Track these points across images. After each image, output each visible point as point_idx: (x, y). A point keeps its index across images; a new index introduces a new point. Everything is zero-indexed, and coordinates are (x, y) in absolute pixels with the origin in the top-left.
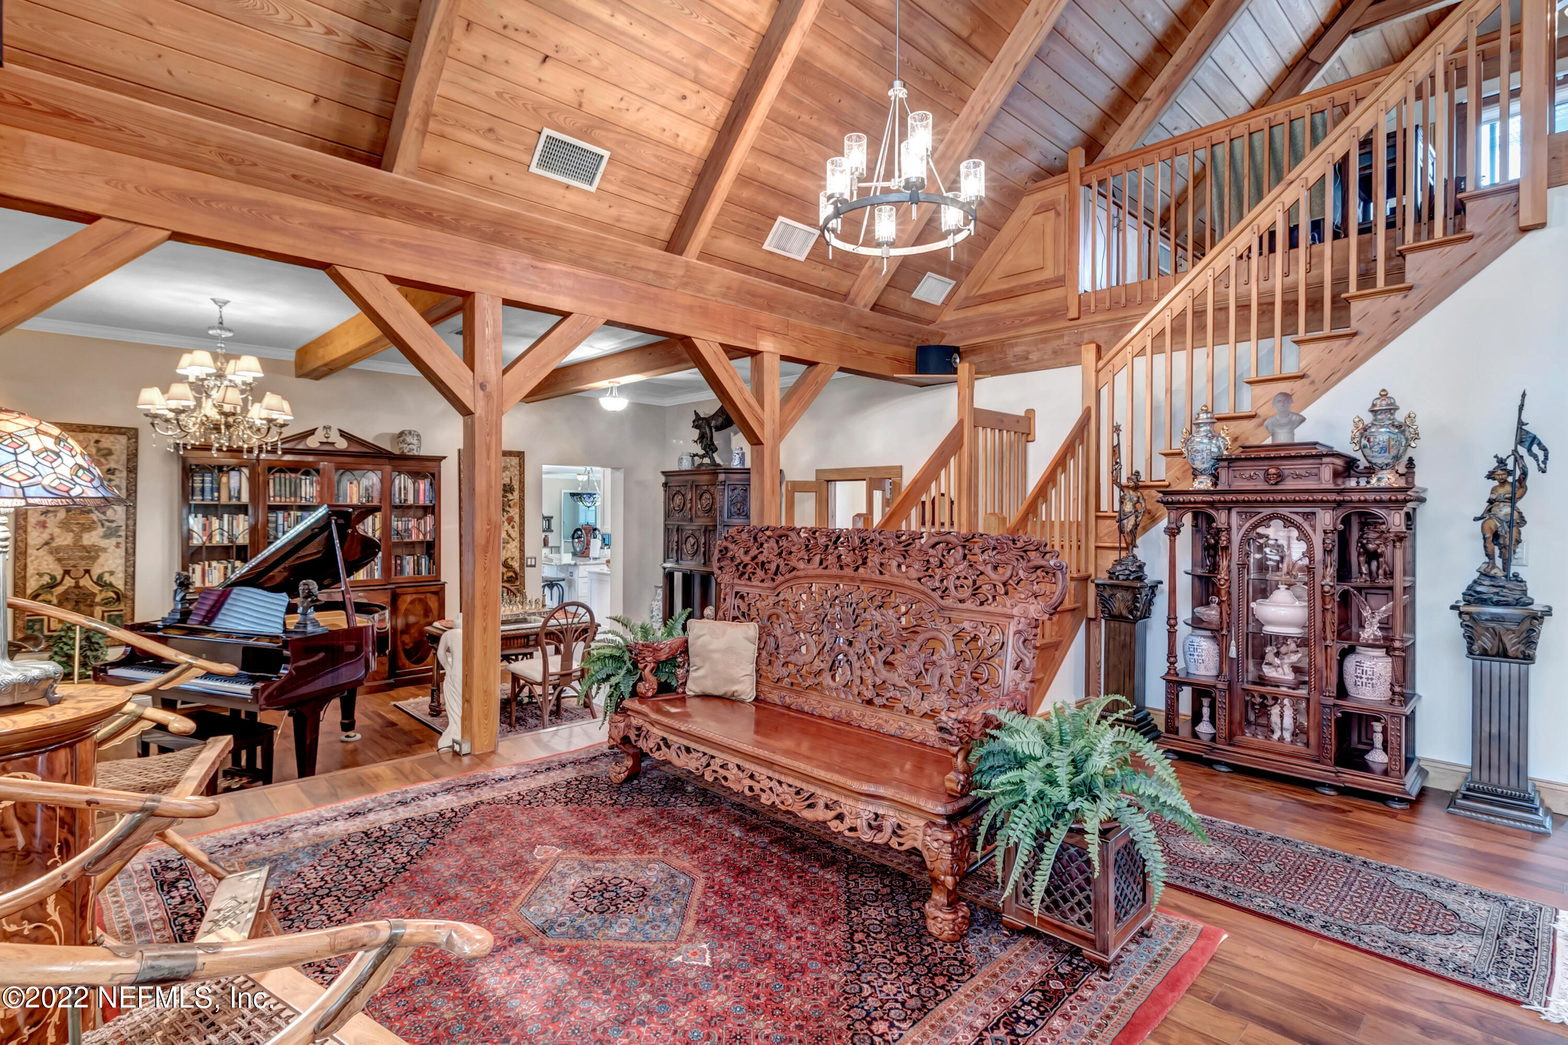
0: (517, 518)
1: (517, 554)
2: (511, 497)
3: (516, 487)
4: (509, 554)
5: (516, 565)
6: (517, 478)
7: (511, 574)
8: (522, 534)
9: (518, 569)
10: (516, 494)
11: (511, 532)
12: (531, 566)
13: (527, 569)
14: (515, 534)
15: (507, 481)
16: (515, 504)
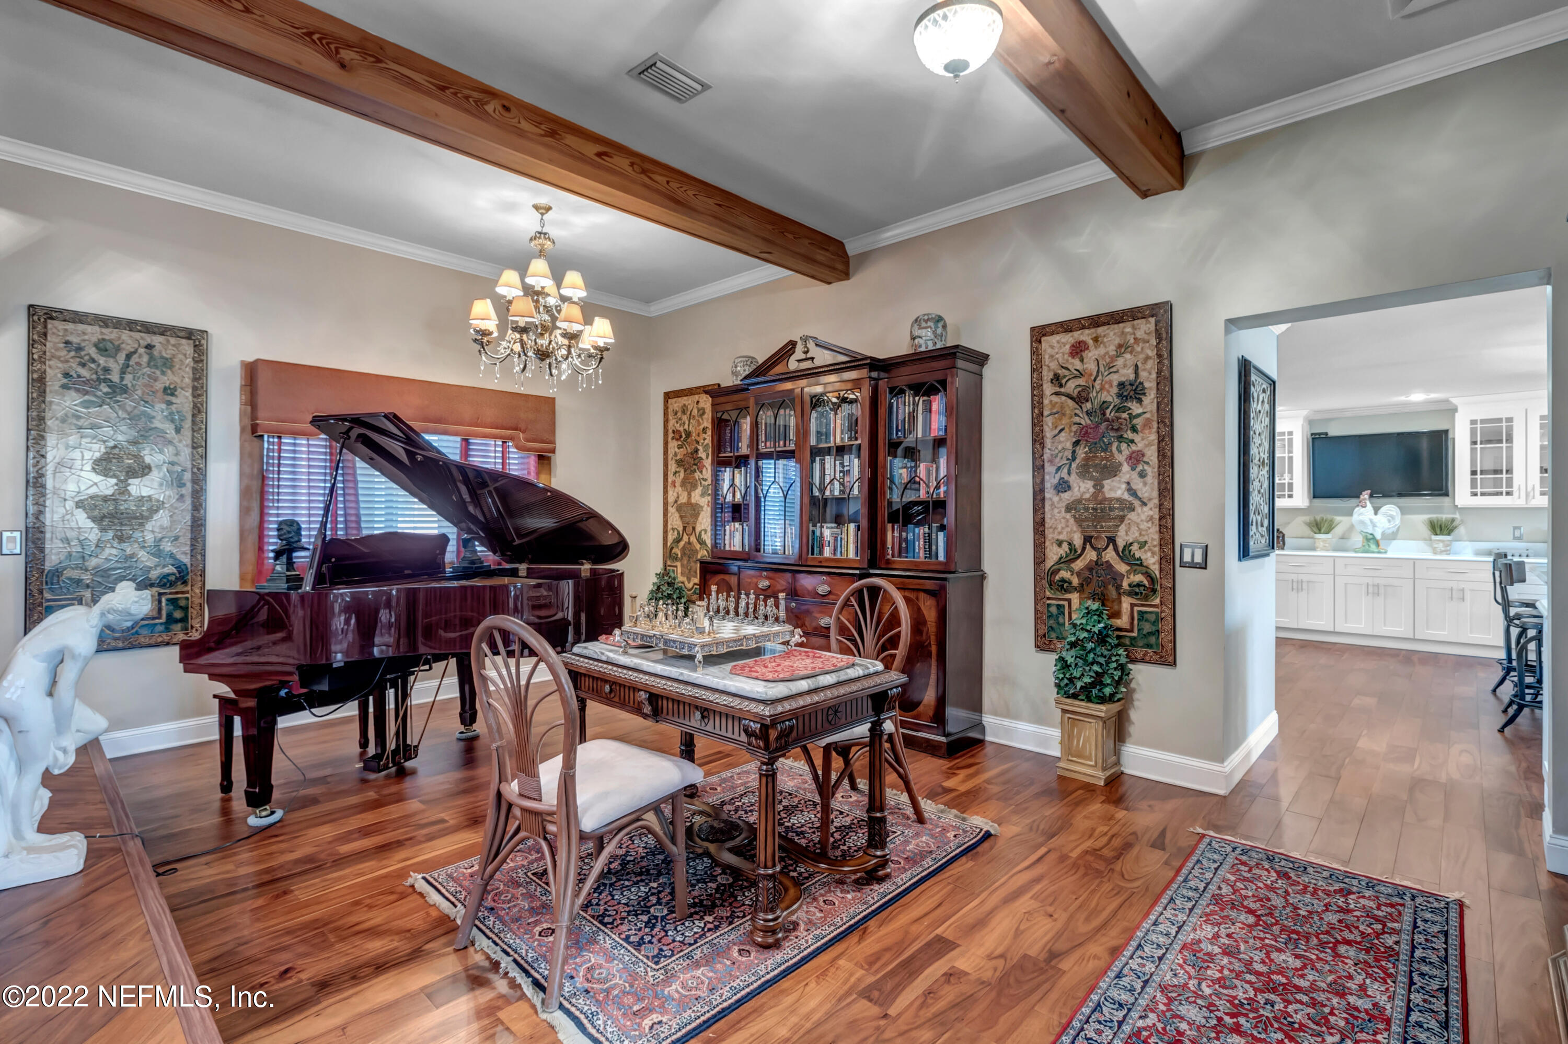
0: (1152, 455)
1: (1153, 535)
2: (1136, 408)
3: (1150, 384)
4: (1133, 535)
5: (1152, 561)
6: (1152, 365)
7: (1139, 578)
8: (1167, 490)
9: (1155, 569)
10: (1150, 401)
11: (1137, 484)
12: (1193, 565)
13: (1183, 575)
14: (1148, 489)
15: (1127, 374)
16: (1147, 424)
